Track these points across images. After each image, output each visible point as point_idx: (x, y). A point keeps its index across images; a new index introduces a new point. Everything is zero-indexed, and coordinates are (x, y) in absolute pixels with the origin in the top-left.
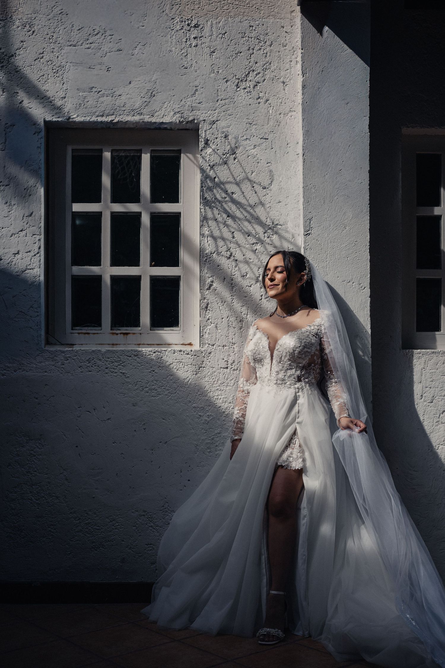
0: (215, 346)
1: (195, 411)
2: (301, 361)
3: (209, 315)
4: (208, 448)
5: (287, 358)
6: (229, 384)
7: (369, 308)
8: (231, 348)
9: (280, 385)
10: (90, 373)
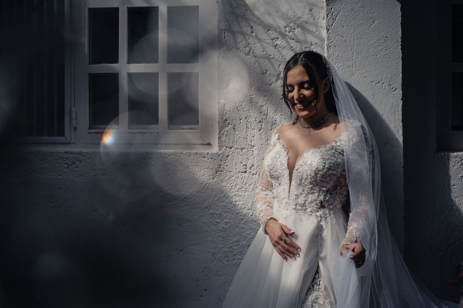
0: (232, 149)
1: (212, 218)
2: (325, 185)
3: (227, 116)
4: (225, 256)
5: (308, 181)
6: (248, 189)
7: (400, 112)
8: (250, 150)
9: (300, 212)
10: (104, 176)
